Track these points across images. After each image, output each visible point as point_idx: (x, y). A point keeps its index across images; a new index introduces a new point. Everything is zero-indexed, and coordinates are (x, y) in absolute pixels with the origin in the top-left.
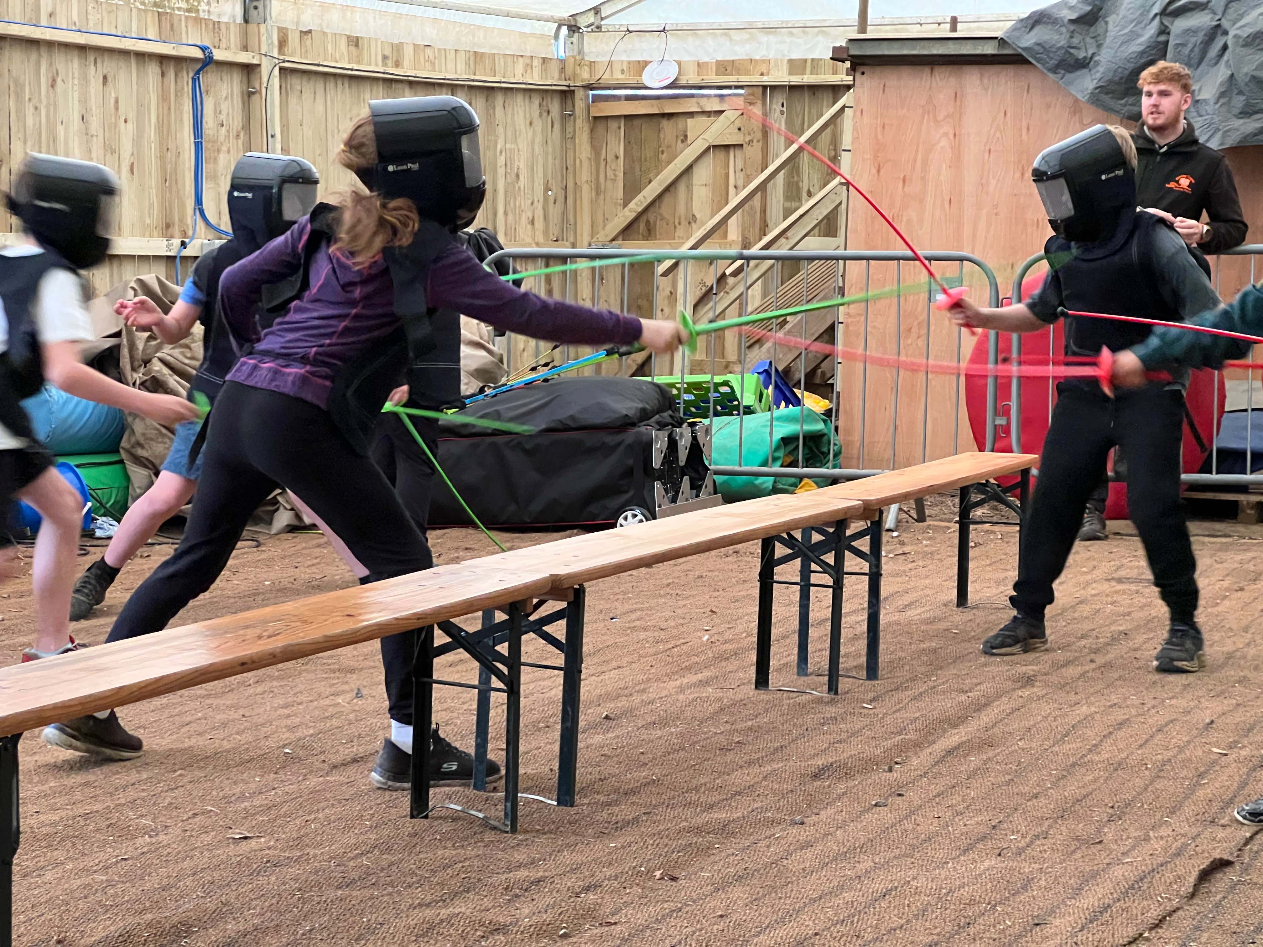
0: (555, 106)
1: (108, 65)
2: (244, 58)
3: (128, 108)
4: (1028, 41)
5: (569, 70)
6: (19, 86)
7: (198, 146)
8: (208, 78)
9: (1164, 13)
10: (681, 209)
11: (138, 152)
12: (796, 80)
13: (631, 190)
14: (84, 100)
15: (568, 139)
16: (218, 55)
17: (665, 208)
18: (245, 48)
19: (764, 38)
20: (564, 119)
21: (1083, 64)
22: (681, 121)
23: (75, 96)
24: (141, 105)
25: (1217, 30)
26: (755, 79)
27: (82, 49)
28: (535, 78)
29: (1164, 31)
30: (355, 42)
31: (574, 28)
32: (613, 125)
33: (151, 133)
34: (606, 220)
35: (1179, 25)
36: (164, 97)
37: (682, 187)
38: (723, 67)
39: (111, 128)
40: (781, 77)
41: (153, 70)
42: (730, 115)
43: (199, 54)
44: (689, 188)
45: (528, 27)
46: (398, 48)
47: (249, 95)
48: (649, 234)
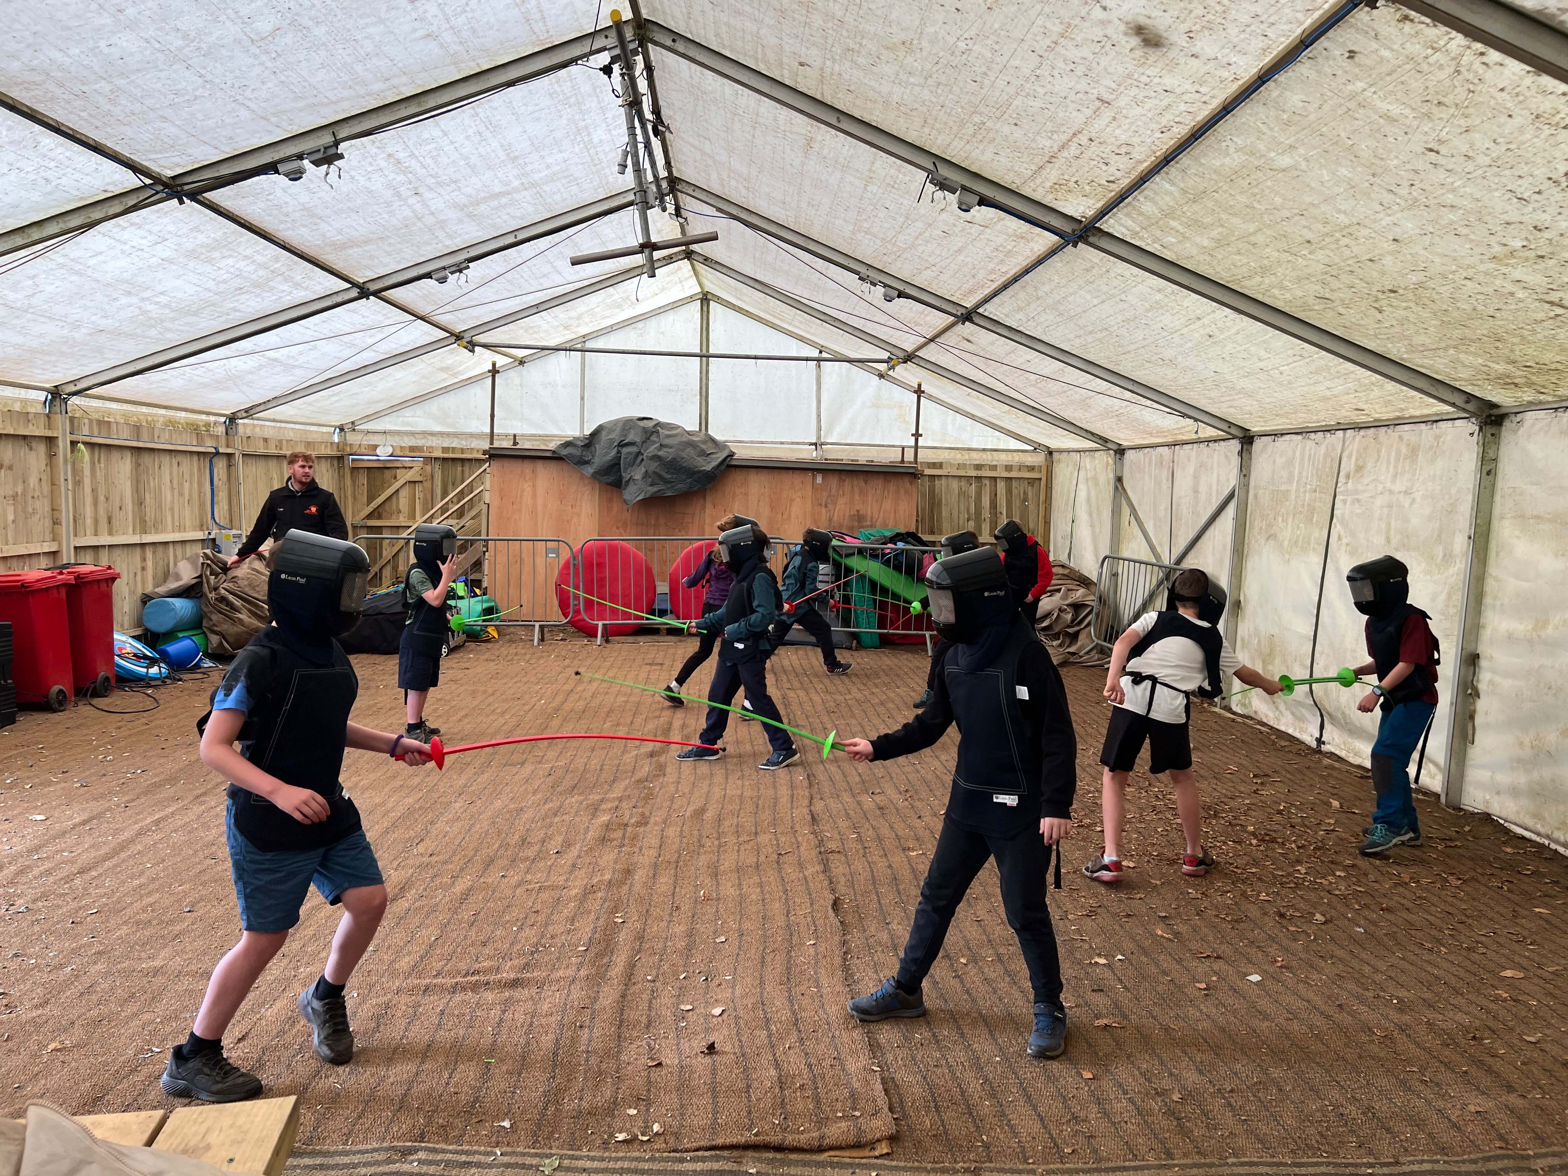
0: (335, 463)
1: (180, 458)
2: (229, 451)
3: (186, 477)
4: (564, 452)
5: (341, 448)
6: (148, 469)
7: (212, 490)
8: (215, 460)
9: (618, 445)
10: (394, 507)
11: (190, 495)
12: (446, 456)
13: (370, 499)
14: (171, 474)
15: (341, 477)
16: (221, 450)
17: (387, 506)
18: (228, 446)
19: (430, 438)
20: (339, 468)
21: (587, 463)
22: (393, 471)
23: (168, 472)
24: (191, 475)
25: (639, 453)
26: (427, 454)
27: (170, 451)
28: (329, 452)
29: (619, 452)
30: (266, 440)
31: (342, 429)
32: (362, 471)
33: (195, 485)
34: (359, 511)
35: (625, 450)
36: (199, 470)
37: (394, 498)
38: (412, 449)
39: (181, 485)
40: (439, 454)
41: (195, 458)
42: (416, 469)
43: (214, 451)
44: (398, 498)
45: (325, 429)
46: (281, 441)
47: (229, 466)
48: (380, 517)
